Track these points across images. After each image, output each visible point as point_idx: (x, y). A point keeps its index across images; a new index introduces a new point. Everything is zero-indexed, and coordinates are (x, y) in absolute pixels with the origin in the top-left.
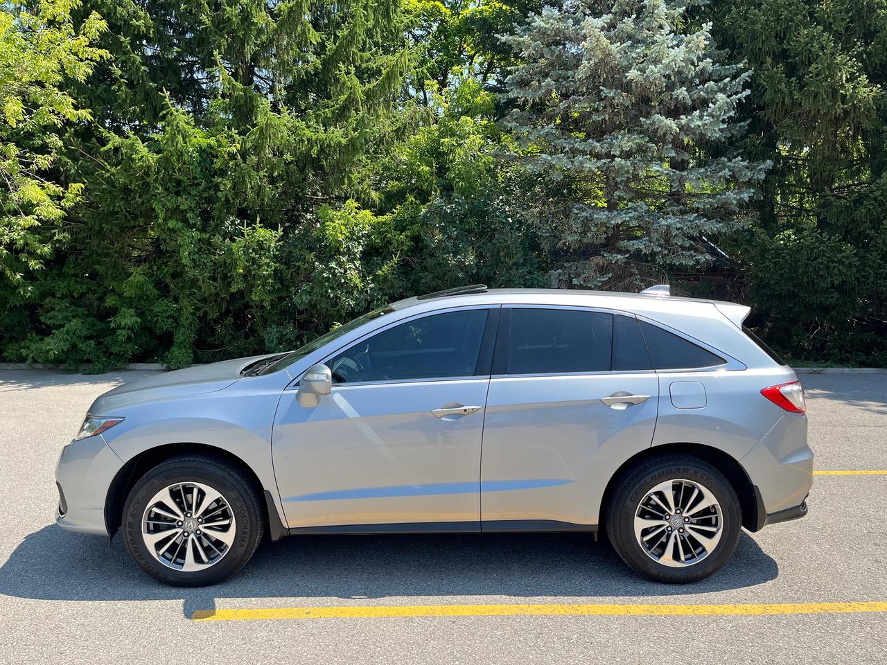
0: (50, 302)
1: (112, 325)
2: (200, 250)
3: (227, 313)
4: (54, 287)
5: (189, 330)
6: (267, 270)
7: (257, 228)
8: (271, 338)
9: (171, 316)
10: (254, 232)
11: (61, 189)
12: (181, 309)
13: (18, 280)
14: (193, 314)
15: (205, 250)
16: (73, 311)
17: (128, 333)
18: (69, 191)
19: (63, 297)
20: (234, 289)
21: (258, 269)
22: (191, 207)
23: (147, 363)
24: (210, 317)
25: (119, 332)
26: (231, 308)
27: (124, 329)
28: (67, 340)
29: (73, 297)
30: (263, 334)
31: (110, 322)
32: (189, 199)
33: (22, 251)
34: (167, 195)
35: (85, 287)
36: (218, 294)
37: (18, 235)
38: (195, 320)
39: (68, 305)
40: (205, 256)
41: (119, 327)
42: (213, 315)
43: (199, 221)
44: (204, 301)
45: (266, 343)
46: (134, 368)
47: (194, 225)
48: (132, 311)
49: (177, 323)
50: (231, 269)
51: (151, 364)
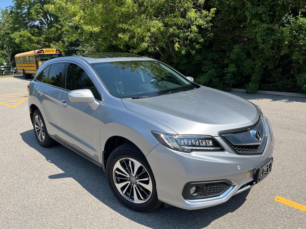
0: (205, 62)
1: (225, 71)
2: (267, 34)
3: (279, 66)
4: (207, 56)
5: (258, 75)
6: (303, 42)
7: (299, 18)
8: (301, 80)
9: (251, 68)
10: (297, 20)
11: (208, 12)
12: (256, 64)
13: (194, 54)
14: (261, 67)
15: (270, 34)
16: (213, 65)
17: (231, 75)
18: (211, 13)
19: (210, 60)
20: (282, 53)
21: (298, 42)
22: (264, 12)
23: (239, 88)
24: (269, 68)
25: (227, 74)
26: (281, 63)
27: (230, 73)
28: (208, 77)
29: (214, 60)
30: (297, 78)
31: (225, 70)
32: (263, 7)
33: (194, 41)
34: (253, 7)
35: (218, 56)
36: (274, 56)
37: (194, 35)
38: (261, 70)
39: (211, 63)
40: (270, 37)
41: (228, 73)
42: (270, 67)
43: (268, 19)
44: (267, 60)
45: (298, 82)
46: (234, 90)
47: (266, 21)
48: (233, 65)
49: (253, 71)
50: (282, 43)
51: (241, 89)
